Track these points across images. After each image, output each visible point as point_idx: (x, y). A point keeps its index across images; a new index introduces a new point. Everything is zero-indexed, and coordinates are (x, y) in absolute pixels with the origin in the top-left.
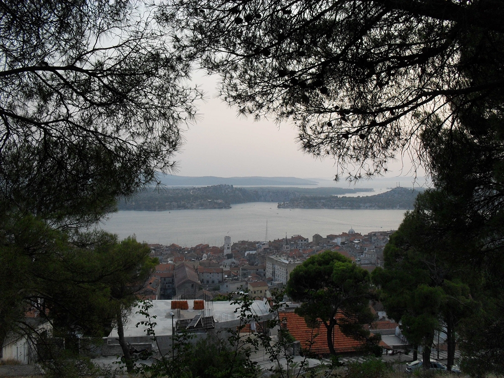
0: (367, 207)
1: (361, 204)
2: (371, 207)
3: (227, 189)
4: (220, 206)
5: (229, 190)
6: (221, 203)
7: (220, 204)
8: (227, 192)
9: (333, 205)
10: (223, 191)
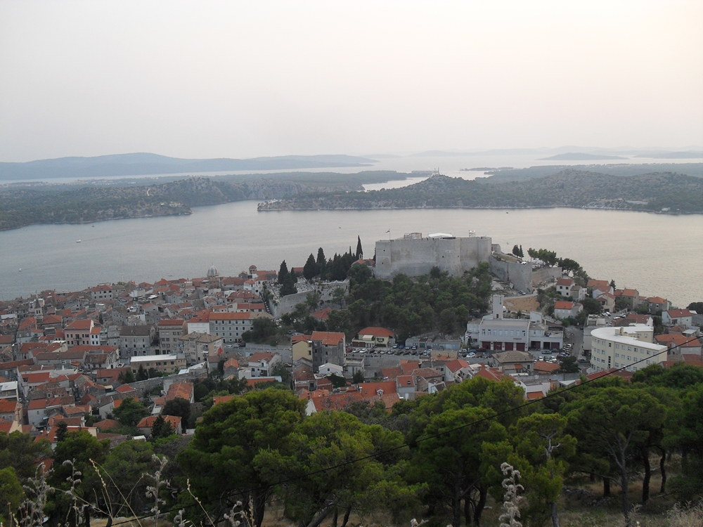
0: (380, 206)
1: (373, 203)
2: (386, 207)
3: (200, 184)
4: (176, 213)
5: (202, 185)
6: (178, 207)
7: (175, 209)
8: (199, 188)
9: (334, 205)
10: (194, 188)
